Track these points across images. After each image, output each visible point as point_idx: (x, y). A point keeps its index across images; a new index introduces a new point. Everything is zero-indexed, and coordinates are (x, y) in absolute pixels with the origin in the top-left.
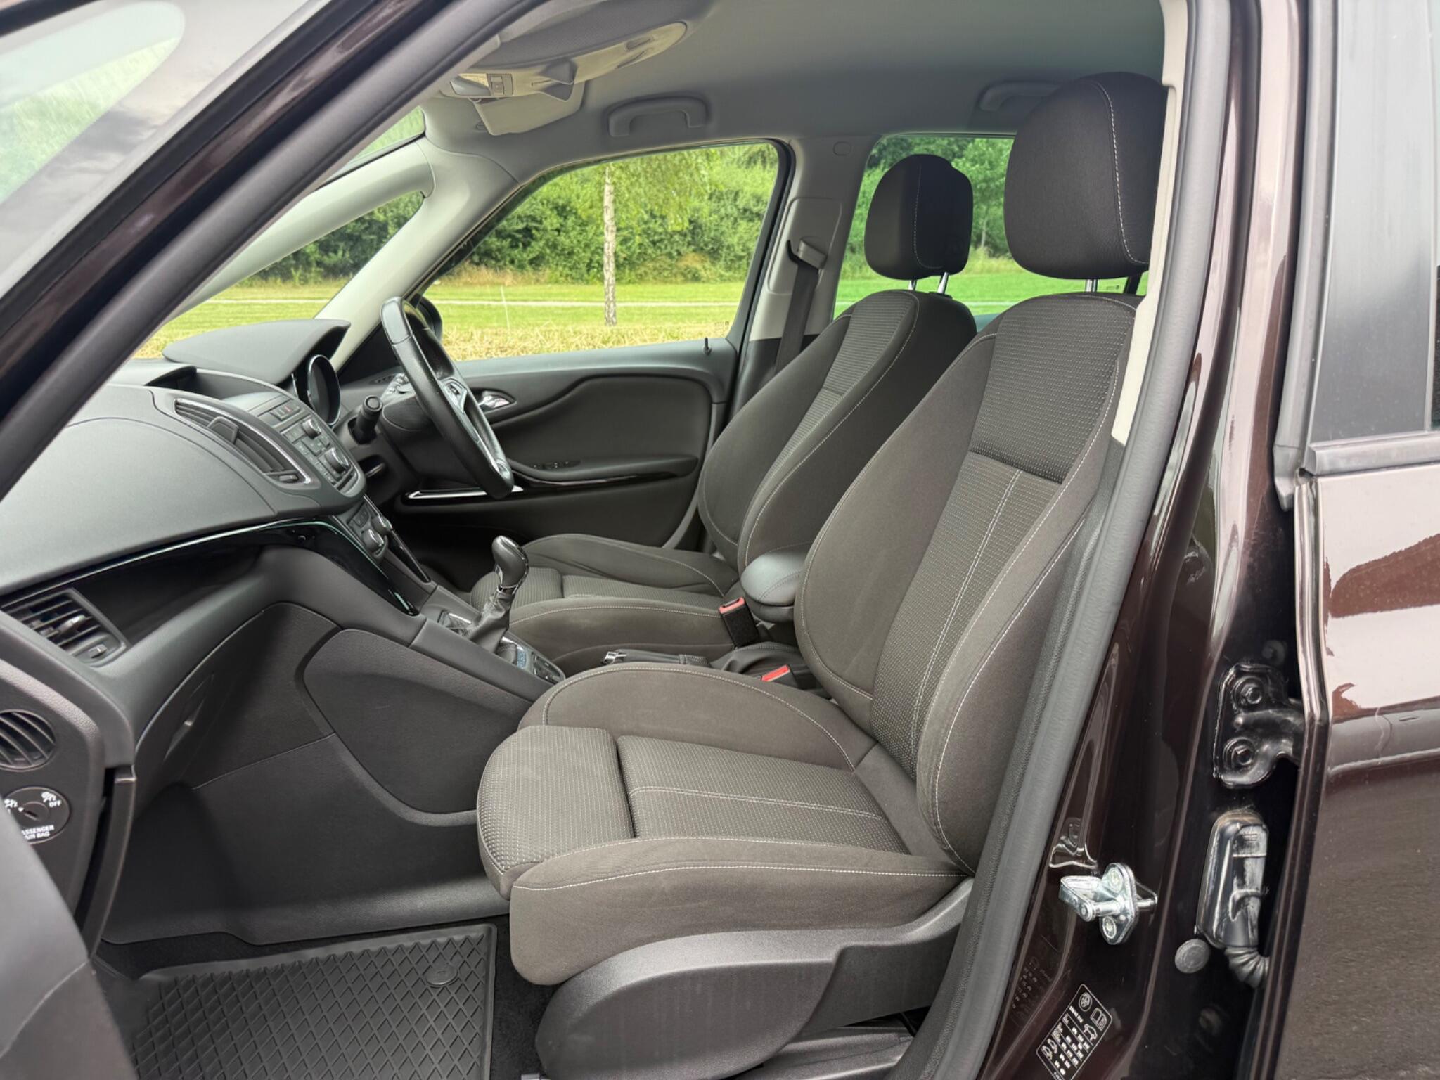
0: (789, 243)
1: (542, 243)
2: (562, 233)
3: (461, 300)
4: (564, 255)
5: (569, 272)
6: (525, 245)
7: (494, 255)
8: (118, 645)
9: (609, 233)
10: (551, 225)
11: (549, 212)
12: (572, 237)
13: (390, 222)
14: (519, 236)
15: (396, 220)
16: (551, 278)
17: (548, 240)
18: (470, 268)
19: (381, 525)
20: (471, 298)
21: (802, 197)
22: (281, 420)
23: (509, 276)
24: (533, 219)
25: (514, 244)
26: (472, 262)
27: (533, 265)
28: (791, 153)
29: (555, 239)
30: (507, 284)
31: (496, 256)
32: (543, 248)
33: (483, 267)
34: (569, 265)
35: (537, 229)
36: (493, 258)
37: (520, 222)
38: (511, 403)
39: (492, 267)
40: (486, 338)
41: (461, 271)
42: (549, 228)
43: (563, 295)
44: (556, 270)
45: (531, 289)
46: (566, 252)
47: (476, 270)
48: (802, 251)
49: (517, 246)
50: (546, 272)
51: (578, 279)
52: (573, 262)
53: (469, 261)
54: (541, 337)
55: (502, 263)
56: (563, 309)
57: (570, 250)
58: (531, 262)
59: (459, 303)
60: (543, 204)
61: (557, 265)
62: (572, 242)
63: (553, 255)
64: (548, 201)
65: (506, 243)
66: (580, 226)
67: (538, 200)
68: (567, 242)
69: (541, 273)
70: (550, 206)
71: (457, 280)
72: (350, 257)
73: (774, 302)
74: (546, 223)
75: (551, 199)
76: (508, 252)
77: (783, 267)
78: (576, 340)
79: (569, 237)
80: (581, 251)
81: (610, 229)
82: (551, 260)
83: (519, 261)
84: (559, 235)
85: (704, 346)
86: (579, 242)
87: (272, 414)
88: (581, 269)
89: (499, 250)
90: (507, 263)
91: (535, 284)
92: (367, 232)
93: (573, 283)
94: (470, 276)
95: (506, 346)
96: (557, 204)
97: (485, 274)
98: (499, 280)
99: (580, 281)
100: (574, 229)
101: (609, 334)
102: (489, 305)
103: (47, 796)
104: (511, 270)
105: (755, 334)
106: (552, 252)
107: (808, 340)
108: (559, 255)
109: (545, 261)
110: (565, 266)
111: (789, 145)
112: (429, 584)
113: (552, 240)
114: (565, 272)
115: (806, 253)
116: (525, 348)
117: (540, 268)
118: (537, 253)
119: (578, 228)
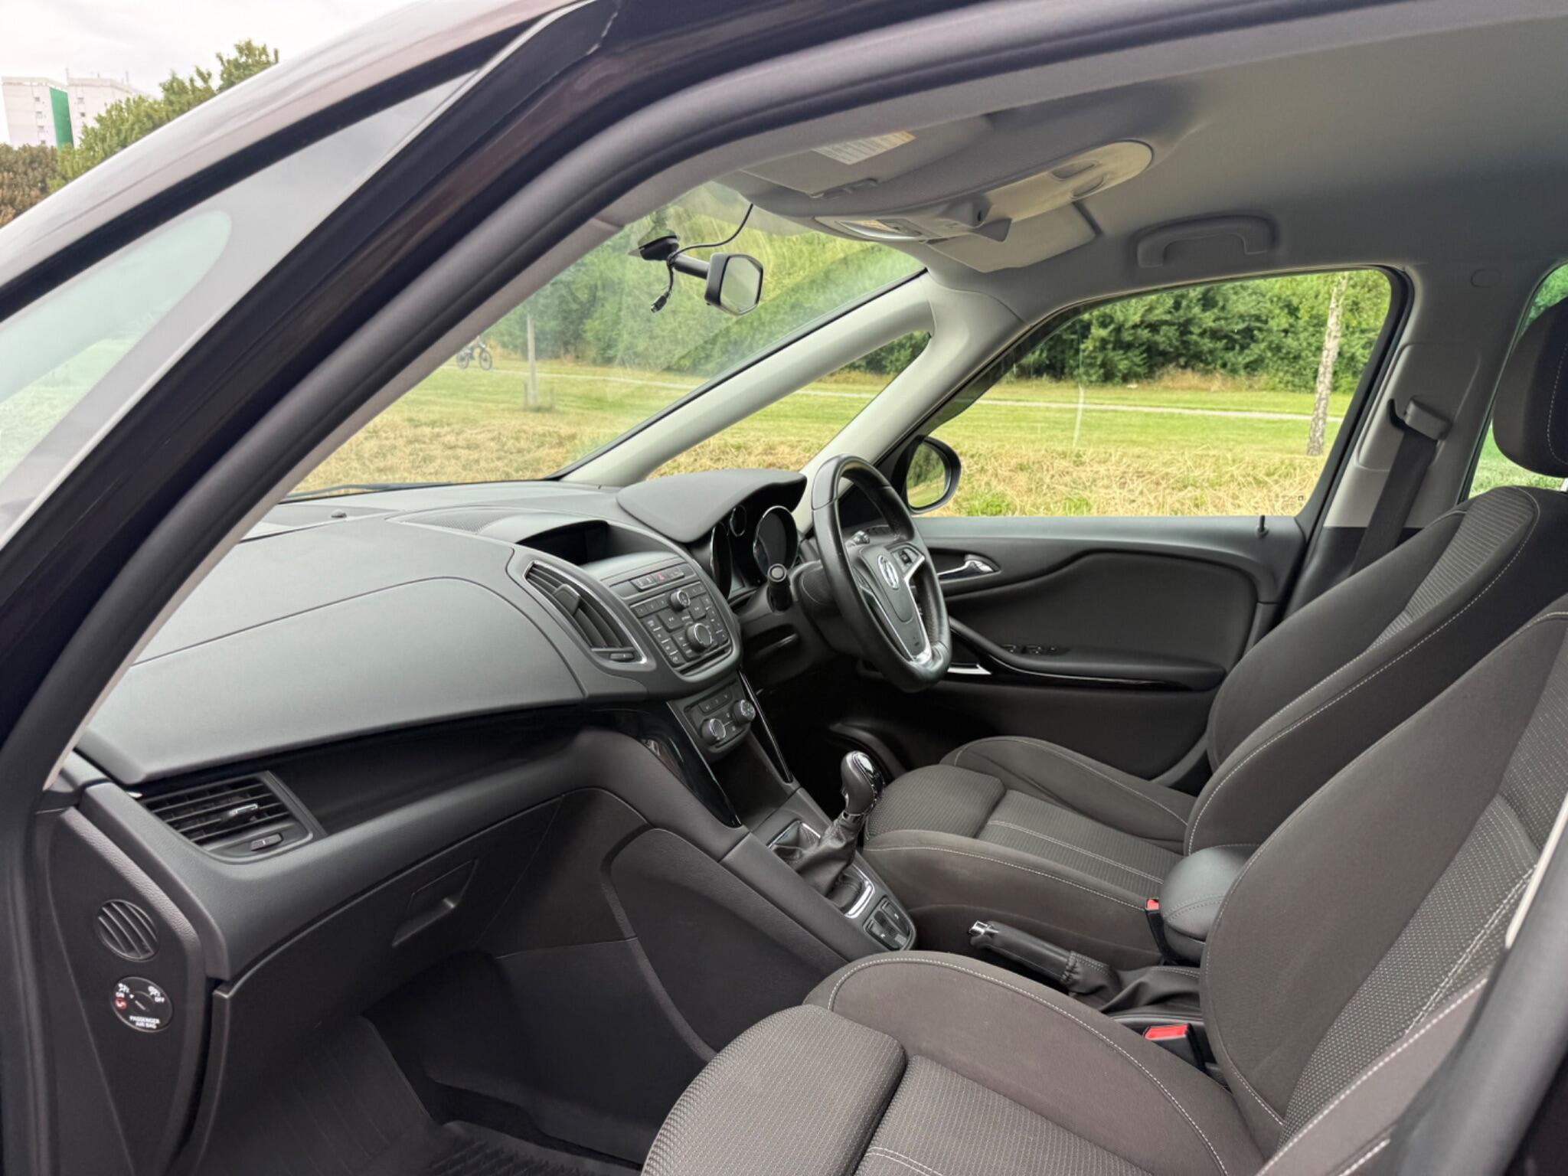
0: (1391, 404)
1: (1263, 346)
2: (1289, 334)
3: (1151, 406)
4: (1288, 359)
5: (1291, 379)
6: (1243, 348)
7: (1204, 358)
8: (306, 834)
9: (1332, 339)
10: (1278, 325)
11: (1277, 311)
12: (1302, 339)
13: (1094, 322)
14: (1237, 337)
15: (1101, 319)
16: (1267, 384)
17: (1271, 342)
18: (1173, 372)
19: (740, 713)
20: (1165, 404)
21: (1415, 342)
22: (641, 591)
23: (1217, 381)
24: (1258, 318)
25: (1230, 345)
26: (1178, 366)
27: (1249, 369)
28: (1409, 283)
29: (1281, 341)
30: (1213, 389)
31: (1207, 359)
32: (1264, 351)
33: (1189, 371)
34: (1292, 370)
35: (1260, 330)
36: (1202, 361)
37: (1240, 321)
38: (995, 571)
39: (1198, 371)
40: (1124, 460)
41: (1162, 374)
42: (1275, 329)
43: (1276, 405)
44: (1275, 376)
45: (1238, 396)
46: (1291, 356)
47: (1179, 374)
48: (1410, 414)
49: (1233, 348)
50: (1263, 378)
51: (1300, 387)
52: (1298, 367)
53: (1174, 364)
54: (1189, 463)
55: (1211, 367)
56: (1268, 422)
57: (1297, 354)
58: (1246, 366)
59: (1147, 410)
60: (1272, 302)
61: (1277, 370)
62: (1300, 345)
63: (1275, 359)
64: (1279, 299)
65: (1220, 345)
66: (1314, 326)
67: (1267, 297)
68: (1295, 344)
69: (1256, 378)
70: (1281, 304)
71: (1157, 384)
72: (1047, 357)
73: (1362, 478)
74: (1272, 324)
75: (1283, 296)
76: (1221, 355)
77: (1381, 433)
78: (1233, 469)
79: (1298, 339)
80: (1310, 354)
81: (1333, 334)
82: (1271, 364)
83: (1233, 365)
84: (1286, 336)
85: (1258, 526)
86: (1310, 344)
87: (633, 584)
88: (1306, 375)
89: (1211, 352)
90: (1218, 367)
91: (1247, 390)
92: (1069, 331)
93: (1293, 391)
94: (1172, 380)
95: (1145, 471)
96: (1290, 301)
97: (1191, 378)
98: (1204, 385)
99: (1303, 389)
100: (1305, 329)
101: (1278, 464)
102: (1180, 414)
103: (153, 990)
104: (1222, 374)
105: (1331, 520)
106: (1274, 355)
107: (1408, 534)
108: (1282, 359)
109: (1264, 365)
110: (1287, 372)
111: (1404, 273)
112: (790, 785)
113: (1276, 342)
114: (1286, 379)
115: (1415, 417)
116: (1167, 474)
117: (1256, 373)
118: (1256, 356)
119: (1311, 329)
